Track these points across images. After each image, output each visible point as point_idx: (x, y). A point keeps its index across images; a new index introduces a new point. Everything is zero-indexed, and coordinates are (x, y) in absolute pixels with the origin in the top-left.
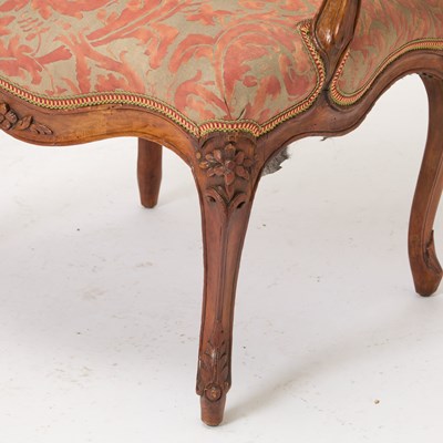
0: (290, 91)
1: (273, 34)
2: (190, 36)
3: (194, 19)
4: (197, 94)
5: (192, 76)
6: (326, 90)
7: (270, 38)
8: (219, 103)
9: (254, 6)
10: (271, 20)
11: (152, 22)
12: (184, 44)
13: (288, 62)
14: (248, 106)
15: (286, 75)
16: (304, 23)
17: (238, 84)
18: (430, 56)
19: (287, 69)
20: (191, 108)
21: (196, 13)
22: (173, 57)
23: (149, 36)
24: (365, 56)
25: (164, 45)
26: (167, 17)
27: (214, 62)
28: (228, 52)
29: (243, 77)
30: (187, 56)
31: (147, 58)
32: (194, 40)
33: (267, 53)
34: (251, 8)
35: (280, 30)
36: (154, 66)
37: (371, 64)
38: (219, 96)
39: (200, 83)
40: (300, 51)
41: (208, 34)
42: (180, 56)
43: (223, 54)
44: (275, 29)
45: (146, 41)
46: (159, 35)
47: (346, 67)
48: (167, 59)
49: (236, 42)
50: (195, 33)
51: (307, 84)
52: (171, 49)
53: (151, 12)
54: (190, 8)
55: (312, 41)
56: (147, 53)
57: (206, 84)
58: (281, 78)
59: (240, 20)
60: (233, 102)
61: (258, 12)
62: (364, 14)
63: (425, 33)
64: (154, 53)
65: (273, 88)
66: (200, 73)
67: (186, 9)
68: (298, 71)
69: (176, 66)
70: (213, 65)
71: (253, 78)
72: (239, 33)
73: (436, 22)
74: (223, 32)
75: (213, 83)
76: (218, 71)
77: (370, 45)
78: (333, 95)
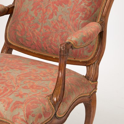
0: (45, 117)
1: (40, 100)
2: (16, 101)
3: (17, 96)
4: (18, 119)
5: (17, 114)
6: (55, 114)
7: (39, 102)
8: (25, 122)
9: (35, 91)
10: (39, 96)
11: (5, 97)
12: (14, 104)
13: (44, 108)
14: (33, 122)
15: (44, 112)
16: (48, 96)
17: (30, 116)
18: (85, 98)
19: (44, 111)
20: (17, 122)
21: (18, 94)
22: (11, 108)
23: (5, 101)
24: (66, 103)
25: (9, 104)
26: (10, 95)
27: (23, 110)
28: (27, 107)
29: (31, 114)
30: (15, 108)
31: (4, 108)
32: (17, 103)
33: (38, 106)
34: (34, 92)
35: (42, 99)
36: (6, 110)
37: (68, 105)
38: (25, 120)
39: (19, 116)
40: (48, 105)
41: (21, 101)
42: (13, 107)
43: (26, 108)
44: (40, 99)
45: (4, 102)
46: (7, 101)
47: (61, 107)
48: (10, 108)
49: (29, 104)
50: (17, 100)
51: (50, 114)
52: (11, 105)
53: (5, 93)
54: (16, 92)
55: (51, 101)
56: (4, 106)
57: (21, 116)
58: (42, 114)
59: (31, 96)
60: (29, 121)
61: (35, 93)
62: (66, 91)
63: (83, 92)
64: (6, 106)
65: (40, 116)
66: (19, 113)
67: (15, 93)
68: (47, 111)
69: (12, 110)
70: (23, 111)
71: (34, 114)
72: (30, 101)
73: (86, 89)
74: (25, 100)
75: (23, 116)
76: (24, 113)
77: (67, 100)
78: (58, 115)
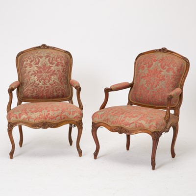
5: (152, 124)
6: (166, 126)
10: (160, 118)
14: (159, 128)
16: (163, 118)
19: (163, 123)
20: (151, 128)
26: (147, 118)
27: (155, 122)
29: (158, 124)
33: (160, 121)
34: (157, 116)
38: (156, 126)
42: (150, 122)
49: (157, 120)
50: (151, 119)
53: (144, 117)
55: (165, 120)
64: (146, 122)
65: (161, 125)
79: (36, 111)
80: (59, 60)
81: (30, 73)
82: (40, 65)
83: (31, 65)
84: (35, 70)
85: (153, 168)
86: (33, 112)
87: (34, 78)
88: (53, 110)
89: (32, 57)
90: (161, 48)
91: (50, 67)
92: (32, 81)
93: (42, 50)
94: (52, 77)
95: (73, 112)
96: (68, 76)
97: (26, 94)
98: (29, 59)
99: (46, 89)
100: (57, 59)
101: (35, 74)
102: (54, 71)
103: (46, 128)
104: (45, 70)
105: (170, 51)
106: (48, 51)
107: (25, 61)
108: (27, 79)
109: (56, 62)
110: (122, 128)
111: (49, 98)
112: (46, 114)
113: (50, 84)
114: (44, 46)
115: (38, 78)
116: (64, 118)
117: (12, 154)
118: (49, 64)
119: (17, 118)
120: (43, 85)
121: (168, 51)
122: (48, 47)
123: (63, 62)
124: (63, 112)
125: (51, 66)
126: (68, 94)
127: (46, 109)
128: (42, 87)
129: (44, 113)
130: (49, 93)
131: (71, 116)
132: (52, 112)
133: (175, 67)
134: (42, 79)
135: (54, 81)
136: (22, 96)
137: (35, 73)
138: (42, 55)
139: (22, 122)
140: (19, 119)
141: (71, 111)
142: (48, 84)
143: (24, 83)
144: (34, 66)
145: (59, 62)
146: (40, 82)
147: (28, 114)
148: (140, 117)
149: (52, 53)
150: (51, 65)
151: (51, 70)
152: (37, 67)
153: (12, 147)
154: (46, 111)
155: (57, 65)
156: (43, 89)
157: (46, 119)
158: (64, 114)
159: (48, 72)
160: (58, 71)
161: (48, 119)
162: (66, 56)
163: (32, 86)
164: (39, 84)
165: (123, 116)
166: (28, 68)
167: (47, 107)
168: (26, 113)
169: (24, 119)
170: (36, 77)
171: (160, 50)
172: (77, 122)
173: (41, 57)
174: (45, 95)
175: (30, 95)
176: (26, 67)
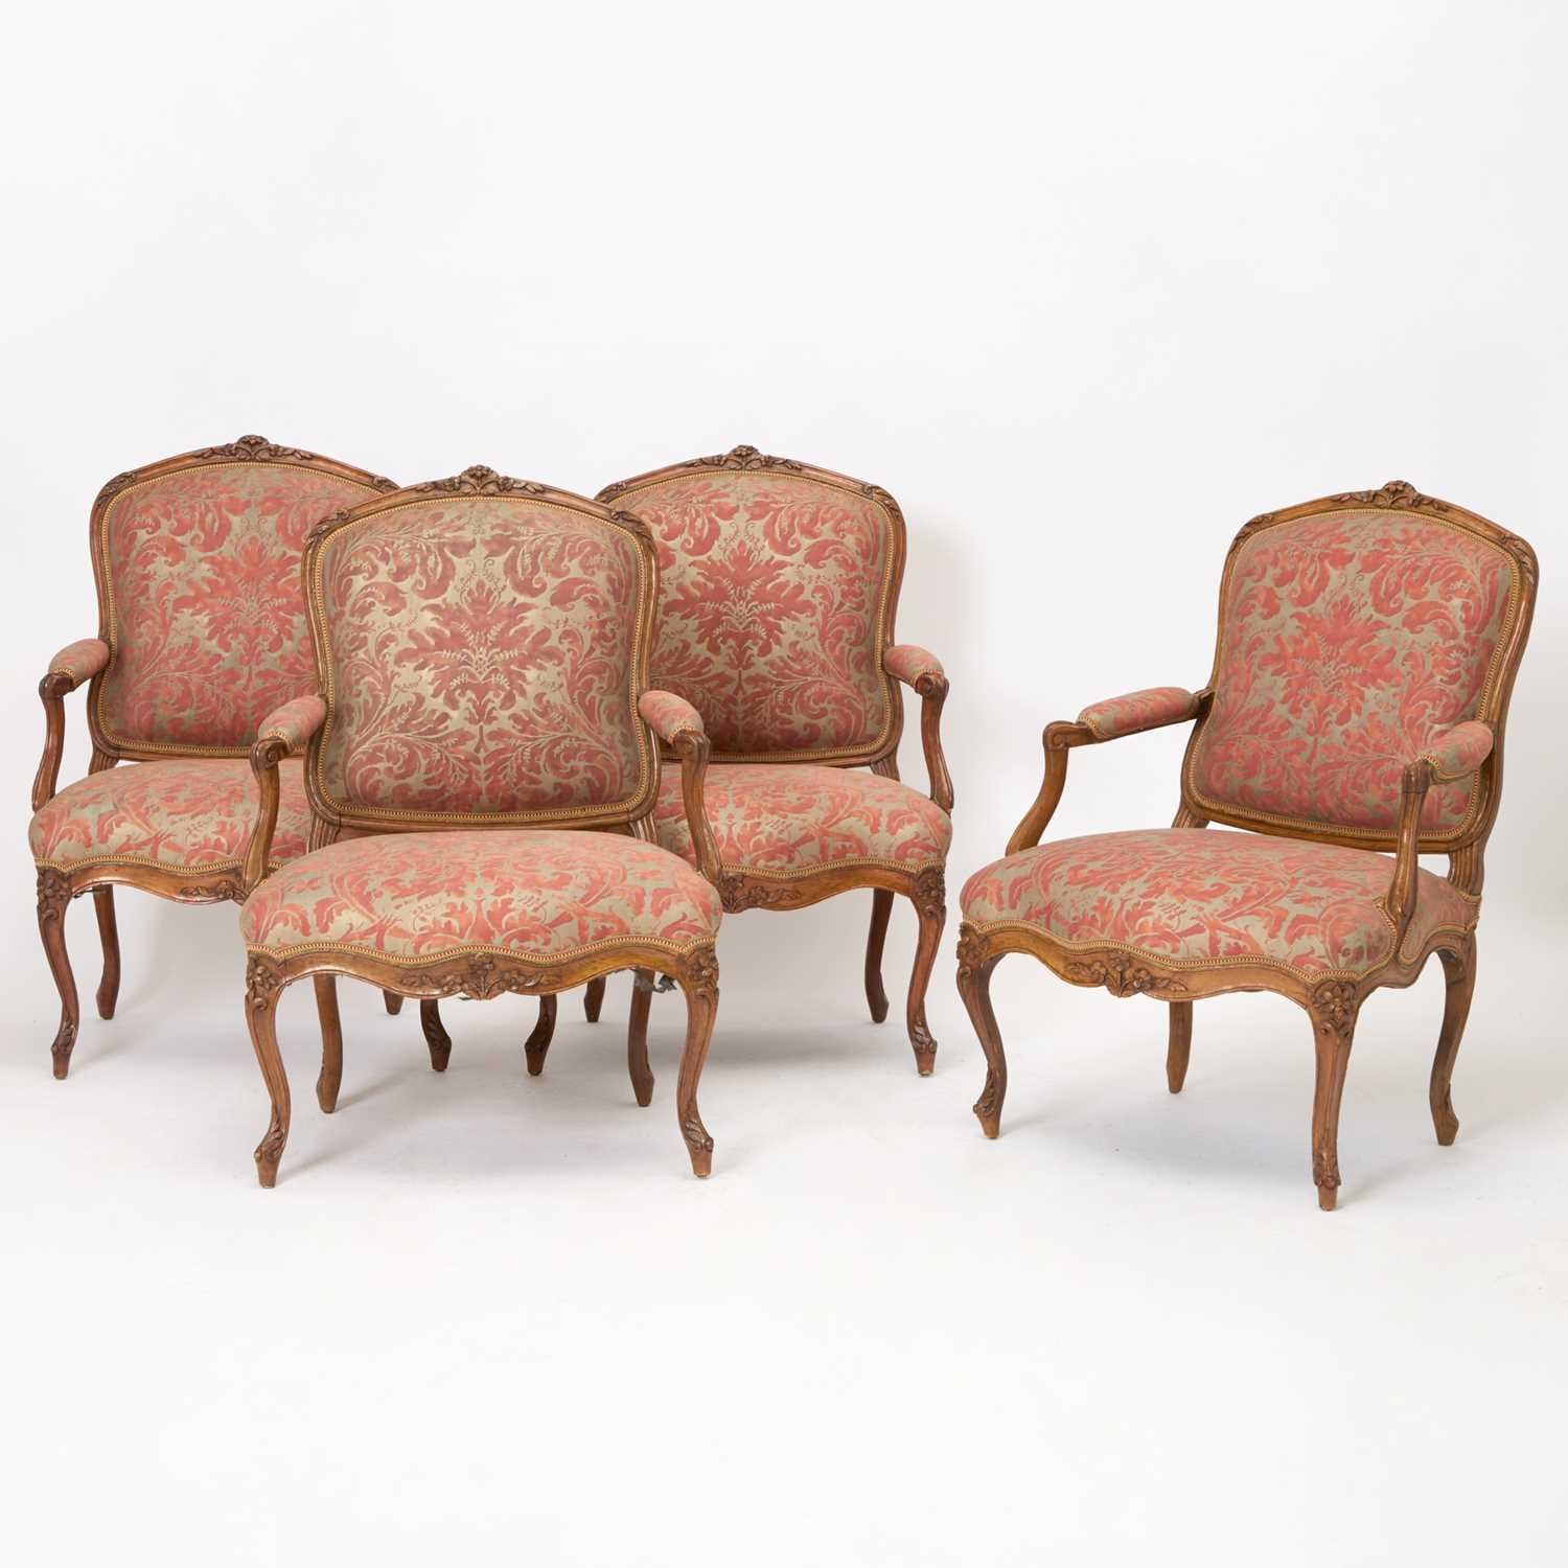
79: (426, 889)
80: (574, 568)
81: (393, 649)
82: (451, 595)
83: (395, 598)
84: (419, 628)
85: (1328, 1200)
86: (405, 893)
87: (417, 681)
88: (532, 883)
89: (402, 544)
90: (1377, 486)
91: (516, 611)
92: (400, 700)
93: (465, 503)
94: (531, 674)
95: (659, 893)
96: (627, 665)
97: (365, 779)
98: (385, 558)
99: (492, 746)
100: (559, 558)
101: (419, 653)
102: (545, 634)
103: (489, 995)
104: (488, 626)
105: (1432, 502)
106: (505, 509)
107: (357, 571)
108: (371, 688)
109: (553, 582)
110: (1130, 960)
111: (510, 805)
112: (486, 907)
113: (515, 718)
114: (480, 476)
115: (443, 679)
116: (602, 933)
117: (269, 1159)
118: (509, 595)
119: (306, 931)
120: (471, 720)
121: (1420, 503)
122: (505, 487)
123: (600, 579)
124: (594, 891)
125: (525, 607)
126: (627, 786)
127: (488, 875)
128: (463, 737)
129: (479, 897)
130: (512, 772)
131: (646, 925)
132: (528, 893)
133: (1457, 602)
134: (464, 687)
135: (539, 697)
136: (338, 790)
137: (423, 648)
138: (467, 535)
139: (339, 957)
140: (316, 935)
141: (650, 886)
142: (503, 719)
143: (350, 709)
144: (414, 601)
145: (576, 581)
146: (454, 705)
147: (377, 904)
148: (1237, 892)
149: (529, 522)
150: (522, 599)
151: (524, 632)
152: (434, 608)
153: (275, 1108)
154: (490, 887)
155: (562, 599)
156: (470, 746)
157: (487, 936)
158: (603, 905)
159: (502, 643)
160: (567, 634)
161: (498, 940)
162: (617, 543)
163: (403, 729)
164: (445, 717)
165: (1140, 886)
166: (378, 618)
167: (497, 863)
168: (366, 901)
169: (347, 938)
170: (427, 675)
171: (1371, 499)
172: (681, 959)
173: (463, 548)
174: (483, 785)
175: (389, 784)
176: (365, 610)
